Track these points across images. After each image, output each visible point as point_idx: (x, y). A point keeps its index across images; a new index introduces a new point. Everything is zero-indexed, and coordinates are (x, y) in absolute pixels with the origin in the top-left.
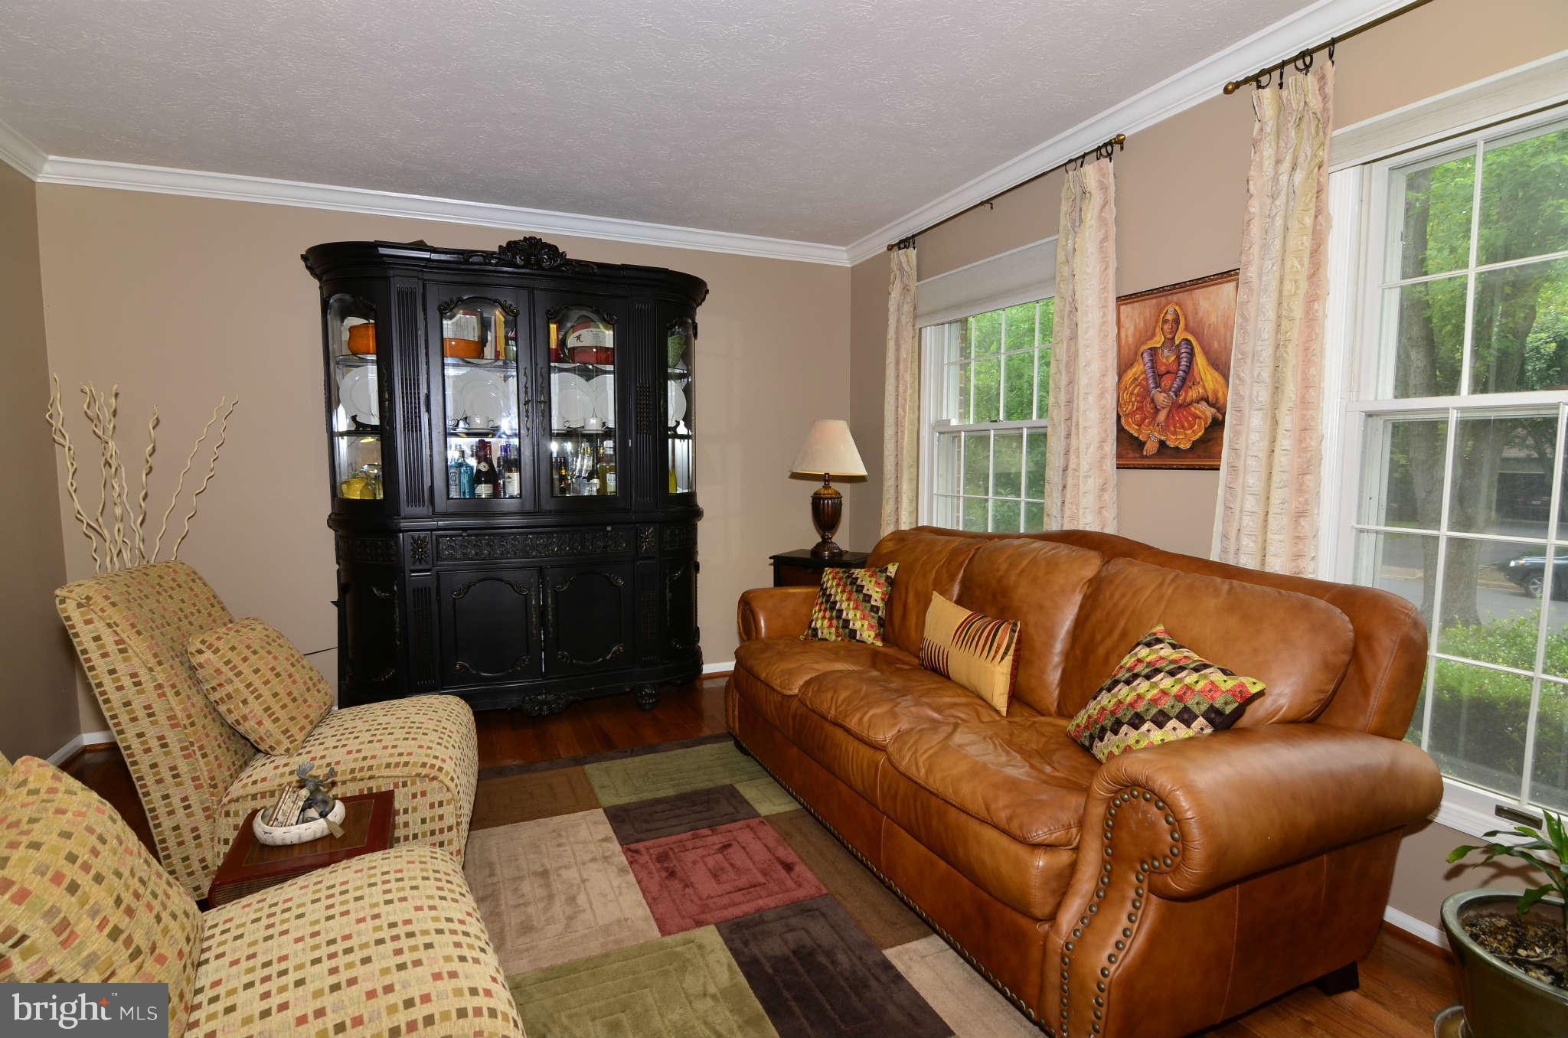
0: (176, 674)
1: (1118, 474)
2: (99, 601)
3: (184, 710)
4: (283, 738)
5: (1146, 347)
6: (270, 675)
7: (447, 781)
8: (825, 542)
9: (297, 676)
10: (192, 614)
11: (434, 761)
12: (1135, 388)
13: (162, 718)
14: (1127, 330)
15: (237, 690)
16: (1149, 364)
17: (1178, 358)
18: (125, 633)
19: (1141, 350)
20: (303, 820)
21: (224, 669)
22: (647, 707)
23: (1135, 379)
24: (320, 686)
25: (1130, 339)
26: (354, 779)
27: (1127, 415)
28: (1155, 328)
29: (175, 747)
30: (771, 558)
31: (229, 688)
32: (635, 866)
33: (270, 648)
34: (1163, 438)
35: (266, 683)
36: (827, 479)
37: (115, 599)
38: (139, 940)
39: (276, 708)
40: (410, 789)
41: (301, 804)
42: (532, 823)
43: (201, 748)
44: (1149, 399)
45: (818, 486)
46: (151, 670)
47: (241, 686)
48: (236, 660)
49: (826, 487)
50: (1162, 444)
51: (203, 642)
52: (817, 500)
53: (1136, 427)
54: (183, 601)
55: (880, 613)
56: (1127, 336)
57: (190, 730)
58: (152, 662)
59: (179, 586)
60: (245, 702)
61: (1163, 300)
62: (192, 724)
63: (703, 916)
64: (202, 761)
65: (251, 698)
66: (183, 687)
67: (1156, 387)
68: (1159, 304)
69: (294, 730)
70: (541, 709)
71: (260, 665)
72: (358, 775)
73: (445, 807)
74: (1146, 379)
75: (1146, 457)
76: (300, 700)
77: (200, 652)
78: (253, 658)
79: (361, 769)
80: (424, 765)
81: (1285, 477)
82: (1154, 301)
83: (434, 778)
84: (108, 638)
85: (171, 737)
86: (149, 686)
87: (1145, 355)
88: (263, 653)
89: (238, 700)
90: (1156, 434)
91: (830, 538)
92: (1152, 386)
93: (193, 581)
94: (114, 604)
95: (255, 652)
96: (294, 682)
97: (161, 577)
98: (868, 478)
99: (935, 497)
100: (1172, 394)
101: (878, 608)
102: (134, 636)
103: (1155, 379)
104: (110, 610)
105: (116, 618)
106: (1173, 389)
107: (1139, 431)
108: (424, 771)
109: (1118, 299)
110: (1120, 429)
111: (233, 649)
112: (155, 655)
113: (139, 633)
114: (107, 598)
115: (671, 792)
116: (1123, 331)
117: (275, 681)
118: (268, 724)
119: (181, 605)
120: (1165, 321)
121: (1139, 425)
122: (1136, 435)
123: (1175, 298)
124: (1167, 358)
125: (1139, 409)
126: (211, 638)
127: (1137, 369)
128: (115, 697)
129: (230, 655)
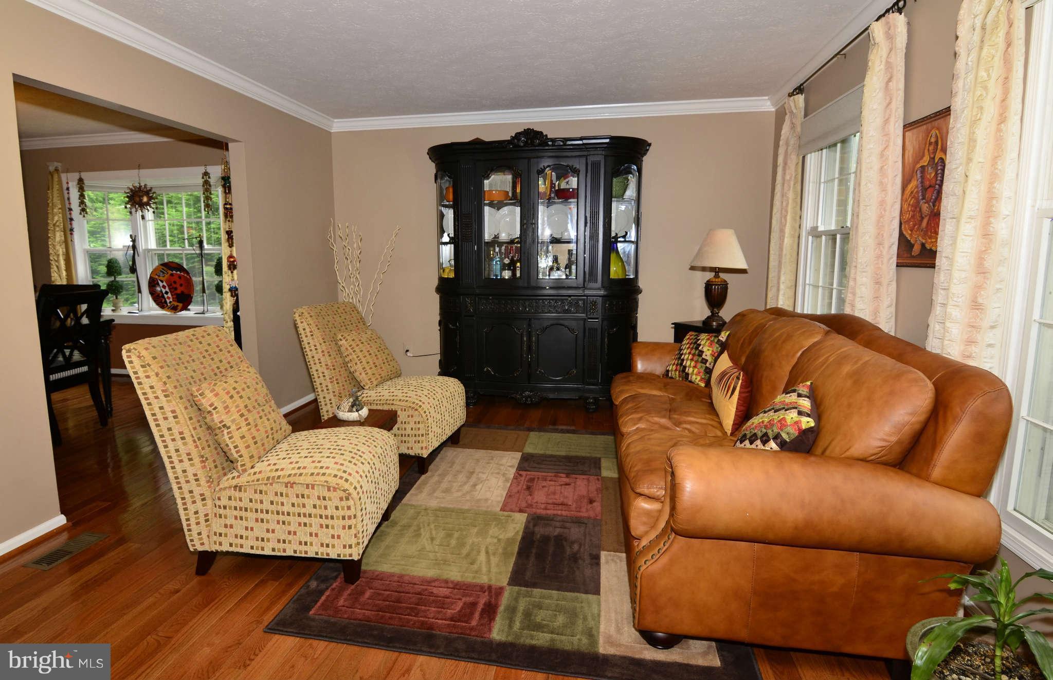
0: (331, 348)
1: (897, 270)
2: (306, 314)
3: (332, 362)
4: (368, 382)
5: (919, 166)
6: (367, 354)
7: (422, 412)
8: (714, 316)
9: (379, 356)
10: (348, 325)
11: (419, 402)
12: (911, 200)
13: (323, 364)
14: (909, 152)
15: (353, 358)
16: (920, 180)
17: (936, 174)
18: (314, 328)
19: (916, 169)
20: (350, 411)
21: (349, 348)
22: (591, 410)
23: (912, 192)
24: (391, 363)
25: (911, 160)
26: (386, 404)
27: (905, 222)
28: (924, 149)
29: (327, 377)
30: (672, 324)
31: (351, 357)
32: (515, 481)
33: (370, 342)
34: (924, 241)
35: (365, 357)
36: (717, 271)
37: (312, 314)
38: (251, 420)
39: (367, 368)
40: (407, 413)
41: (350, 404)
42: (484, 451)
43: (337, 380)
44: (918, 209)
45: (709, 276)
46: (321, 344)
47: (355, 357)
48: (354, 345)
49: (717, 276)
50: (923, 245)
51: (342, 336)
52: (708, 286)
53: (910, 232)
54: (345, 319)
55: (708, 365)
56: (908, 157)
57: (333, 371)
58: (322, 341)
59: (346, 312)
60: (356, 364)
61: (929, 126)
62: (334, 369)
63: (527, 509)
64: (336, 385)
65: (358, 363)
66: (333, 354)
67: (923, 199)
68: (927, 129)
69: (373, 380)
70: (526, 400)
71: (363, 349)
72: (388, 402)
73: (420, 424)
74: (917, 192)
75: (913, 257)
76: (379, 367)
77: (341, 340)
78: (361, 345)
79: (390, 400)
80: (414, 403)
81: (963, 275)
82: (925, 127)
83: (416, 410)
84: (308, 330)
85: (327, 373)
86: (320, 351)
87: (918, 172)
88: (366, 343)
89: (354, 362)
90: (920, 238)
91: (718, 313)
92: (921, 198)
93: (353, 311)
94: (311, 316)
95: (362, 343)
96: (377, 359)
97: (339, 308)
98: (748, 271)
99: (807, 287)
100: (931, 204)
101: (707, 361)
102: (316, 330)
103: (922, 192)
104: (309, 319)
105: (311, 322)
106: (932, 200)
107: (911, 235)
108: (413, 406)
109: (905, 127)
110: (901, 234)
111: (353, 340)
112: (323, 339)
113: (318, 329)
114: (309, 313)
115: (563, 454)
116: (907, 152)
117: (368, 356)
118: (363, 374)
119: (344, 321)
120: (930, 144)
121: (911, 231)
122: (909, 238)
123: (936, 123)
124: (931, 173)
125: (913, 217)
126: (346, 335)
127: (914, 183)
128: (309, 353)
129: (352, 343)
